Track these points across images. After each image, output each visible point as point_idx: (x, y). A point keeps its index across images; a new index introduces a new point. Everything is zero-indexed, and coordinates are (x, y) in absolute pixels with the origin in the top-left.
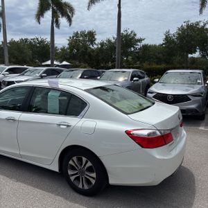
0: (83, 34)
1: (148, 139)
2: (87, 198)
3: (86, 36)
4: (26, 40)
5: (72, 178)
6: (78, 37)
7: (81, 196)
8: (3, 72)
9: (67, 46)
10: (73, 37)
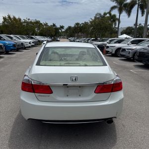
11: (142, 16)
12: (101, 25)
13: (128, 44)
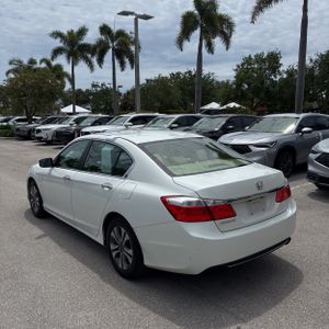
0: (259, 59)
1: (187, 209)
2: (124, 281)
3: (263, 61)
4: (178, 74)
5: (114, 254)
6: (250, 64)
7: (120, 278)
8: (126, 123)
9: (233, 79)
10: (243, 65)
11: (123, 70)
12: (41, 88)
13: (126, 126)
